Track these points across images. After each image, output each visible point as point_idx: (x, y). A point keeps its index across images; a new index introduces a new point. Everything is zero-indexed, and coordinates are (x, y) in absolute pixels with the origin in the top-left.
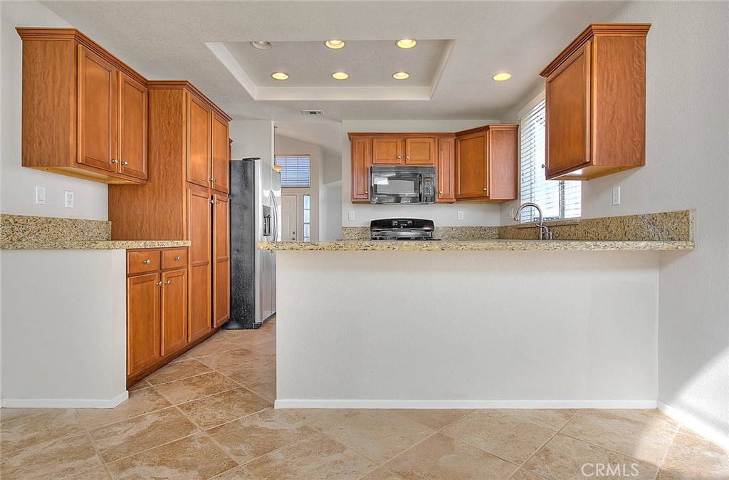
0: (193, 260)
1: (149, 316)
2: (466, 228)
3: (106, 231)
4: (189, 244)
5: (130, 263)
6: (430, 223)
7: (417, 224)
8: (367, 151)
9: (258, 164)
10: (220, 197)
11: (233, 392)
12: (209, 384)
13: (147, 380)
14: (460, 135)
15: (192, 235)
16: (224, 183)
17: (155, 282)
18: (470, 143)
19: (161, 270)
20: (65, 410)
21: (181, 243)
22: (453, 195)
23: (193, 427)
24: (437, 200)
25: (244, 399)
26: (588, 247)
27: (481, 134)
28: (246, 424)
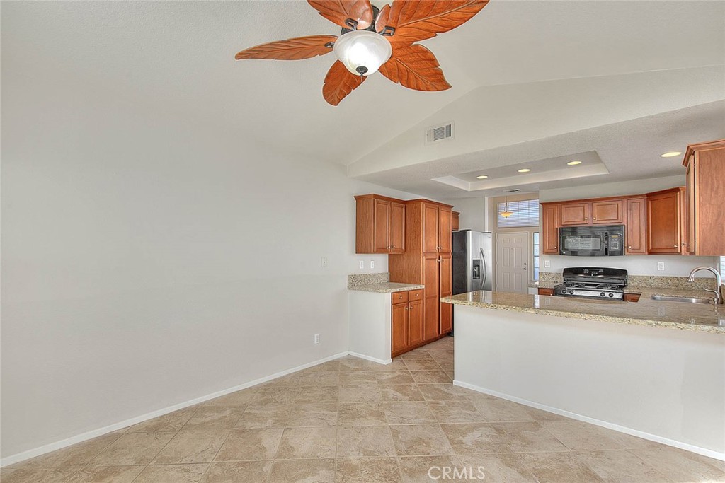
0: (426, 295)
1: (402, 324)
2: (668, 278)
3: (387, 278)
4: (423, 287)
5: (393, 299)
6: (625, 272)
7: (608, 272)
8: (557, 216)
9: (470, 234)
10: (444, 256)
11: (437, 372)
12: (428, 365)
13: (401, 356)
14: (651, 196)
15: (426, 282)
16: (448, 247)
17: (405, 308)
18: (662, 203)
19: (408, 302)
20: (368, 361)
21: (419, 287)
22: (644, 249)
23: (413, 381)
24: (626, 253)
25: (441, 377)
26: (649, 324)
27: (671, 195)
28: (436, 387)
